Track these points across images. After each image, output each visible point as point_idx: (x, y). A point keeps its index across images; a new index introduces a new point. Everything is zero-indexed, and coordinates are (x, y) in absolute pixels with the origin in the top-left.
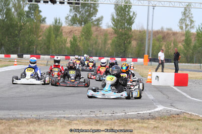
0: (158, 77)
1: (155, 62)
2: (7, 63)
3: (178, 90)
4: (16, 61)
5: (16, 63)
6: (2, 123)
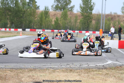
0: (108, 43)
1: (106, 33)
2: (16, 34)
3: (121, 51)
4: (21, 33)
5: (21, 34)
6: (13, 71)
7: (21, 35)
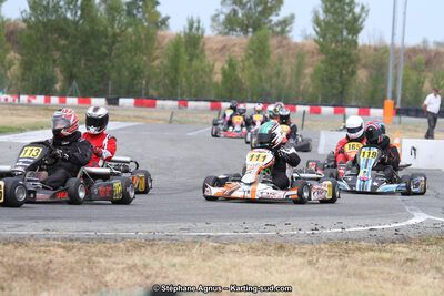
0: (415, 149)
6: (73, 248)
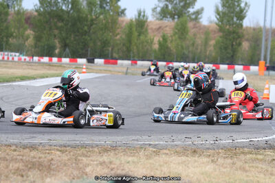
1: (274, 70)
6: (66, 151)
7: (84, 72)
